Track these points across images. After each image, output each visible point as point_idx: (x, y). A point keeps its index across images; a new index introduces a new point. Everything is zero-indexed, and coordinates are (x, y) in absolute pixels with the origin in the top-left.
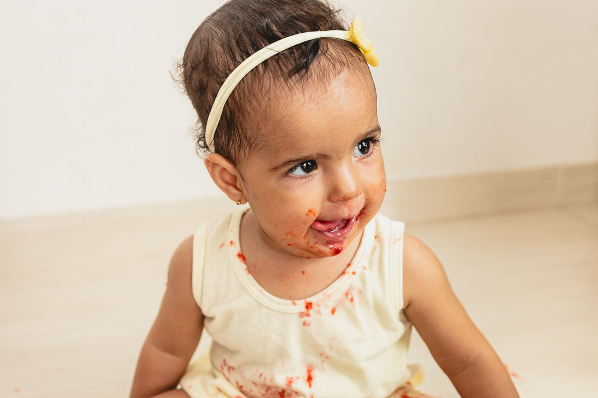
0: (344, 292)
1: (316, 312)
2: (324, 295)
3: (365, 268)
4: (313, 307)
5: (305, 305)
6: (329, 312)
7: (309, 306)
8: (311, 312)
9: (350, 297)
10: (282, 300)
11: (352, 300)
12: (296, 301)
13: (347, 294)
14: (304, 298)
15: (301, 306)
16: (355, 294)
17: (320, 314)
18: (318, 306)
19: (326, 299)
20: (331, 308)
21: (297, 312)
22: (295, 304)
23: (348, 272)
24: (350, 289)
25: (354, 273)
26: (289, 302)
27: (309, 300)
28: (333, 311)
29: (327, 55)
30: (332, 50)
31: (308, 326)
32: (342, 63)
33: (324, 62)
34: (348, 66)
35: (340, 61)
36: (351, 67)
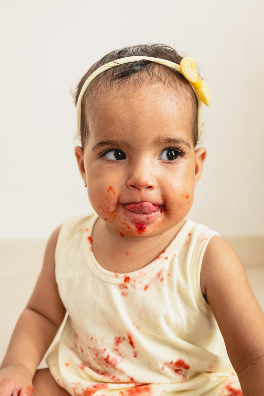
0: (157, 272)
1: (132, 286)
2: (140, 272)
3: (175, 255)
4: (130, 281)
5: (124, 279)
6: (143, 287)
7: (127, 279)
8: (128, 285)
9: (161, 277)
10: (108, 272)
11: (162, 279)
12: (119, 275)
13: (159, 275)
14: (124, 273)
15: (122, 276)
16: (165, 275)
17: (135, 288)
18: (135, 281)
19: (141, 276)
20: (145, 285)
21: (117, 283)
22: (117, 276)
23: (162, 257)
24: (162, 271)
25: (166, 258)
26: (113, 274)
27: (128, 275)
28: (146, 288)
29: (150, 71)
30: (156, 70)
31: (126, 296)
32: (160, 79)
33: (144, 74)
34: (165, 83)
35: (159, 77)
36: (167, 84)
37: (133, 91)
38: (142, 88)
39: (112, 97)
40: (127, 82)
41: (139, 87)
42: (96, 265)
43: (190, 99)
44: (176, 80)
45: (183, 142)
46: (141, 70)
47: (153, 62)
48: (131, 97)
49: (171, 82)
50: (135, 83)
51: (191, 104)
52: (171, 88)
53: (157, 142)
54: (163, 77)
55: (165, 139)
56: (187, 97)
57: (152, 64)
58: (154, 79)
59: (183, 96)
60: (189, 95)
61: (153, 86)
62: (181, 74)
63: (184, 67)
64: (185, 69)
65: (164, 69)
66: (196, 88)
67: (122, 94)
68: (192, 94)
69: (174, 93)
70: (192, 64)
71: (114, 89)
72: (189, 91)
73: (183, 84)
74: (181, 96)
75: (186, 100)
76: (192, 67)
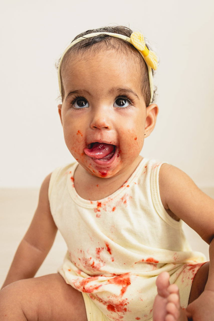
0: (121, 197)
1: (103, 209)
2: (109, 198)
3: (136, 183)
4: (102, 206)
5: (97, 204)
6: (111, 209)
7: (99, 205)
8: (100, 208)
9: (124, 200)
10: (86, 201)
11: (125, 202)
12: (93, 202)
13: (122, 199)
14: (97, 200)
15: (95, 203)
16: (127, 198)
17: (106, 211)
18: (105, 205)
19: (110, 201)
20: (112, 207)
21: (93, 208)
22: (92, 203)
23: (125, 186)
24: (125, 195)
25: (128, 186)
26: (89, 201)
27: (100, 201)
28: (114, 209)
29: (106, 42)
30: (112, 41)
31: (99, 217)
32: (114, 47)
33: (103, 44)
34: (117, 50)
35: (113, 46)
36: (119, 50)
37: (93, 56)
38: (99, 53)
39: (77, 60)
40: (89, 50)
41: (97, 52)
42: (77, 196)
43: (138, 63)
44: (127, 48)
45: (132, 92)
46: (101, 41)
47: (111, 36)
48: (91, 59)
49: (123, 49)
50: (95, 50)
51: (139, 66)
52: (122, 54)
53: (111, 91)
54: (117, 46)
55: (118, 89)
56: (136, 61)
57: (109, 37)
58: (109, 47)
59: (132, 60)
60: (138, 59)
61: (108, 51)
62: (131, 44)
63: (133, 39)
64: (133, 40)
65: (118, 40)
66: (145, 56)
67: (84, 58)
68: (141, 60)
69: (124, 57)
70: (140, 37)
71: (80, 55)
72: (138, 57)
73: (133, 52)
74: (130, 59)
75: (135, 63)
76: (140, 40)
